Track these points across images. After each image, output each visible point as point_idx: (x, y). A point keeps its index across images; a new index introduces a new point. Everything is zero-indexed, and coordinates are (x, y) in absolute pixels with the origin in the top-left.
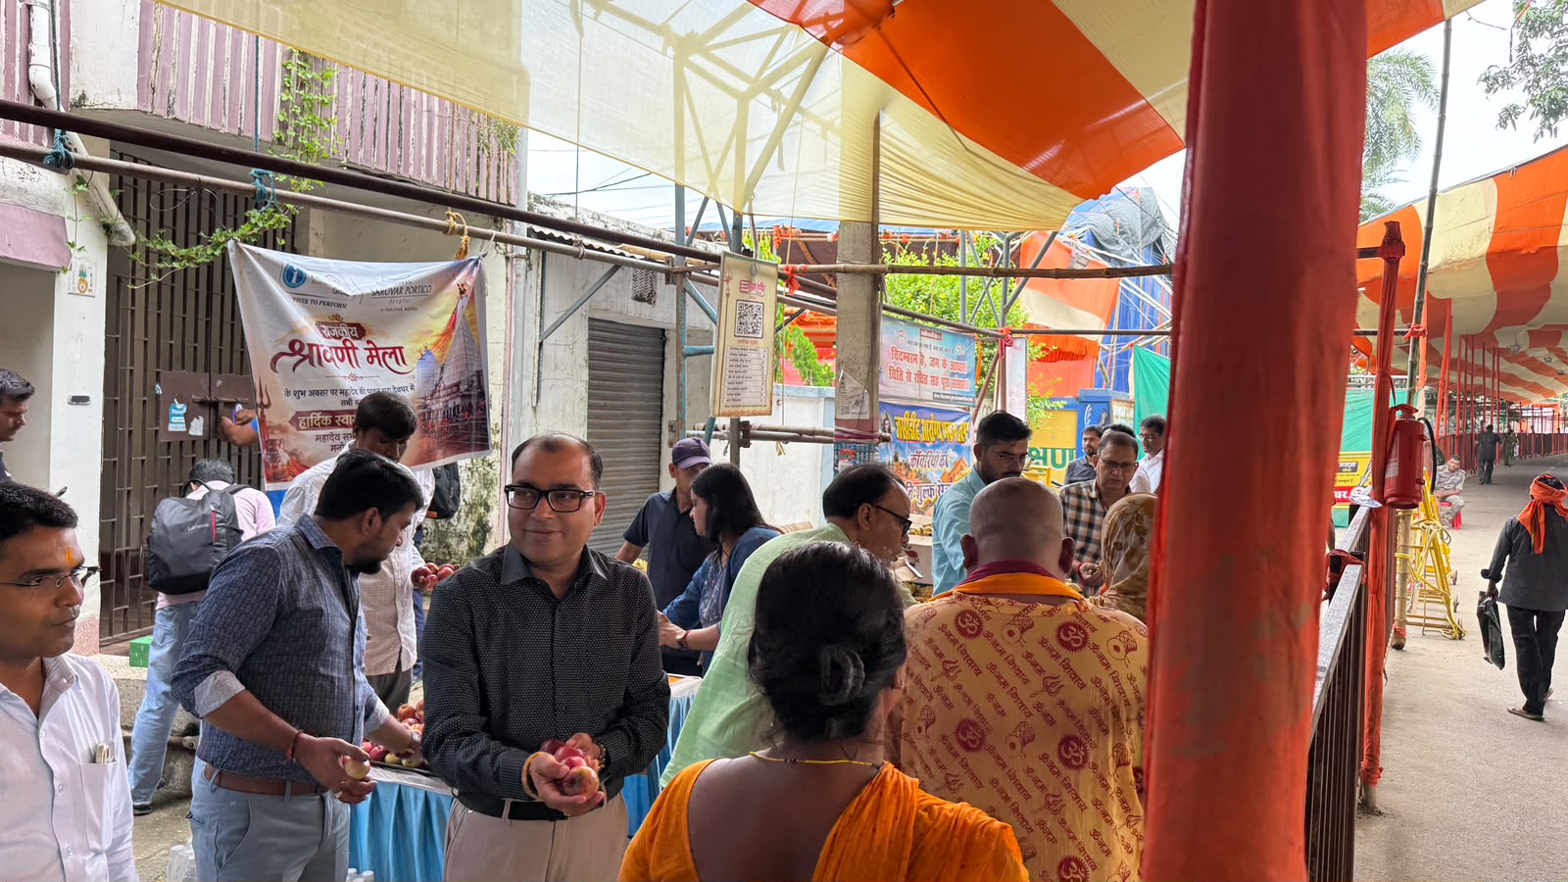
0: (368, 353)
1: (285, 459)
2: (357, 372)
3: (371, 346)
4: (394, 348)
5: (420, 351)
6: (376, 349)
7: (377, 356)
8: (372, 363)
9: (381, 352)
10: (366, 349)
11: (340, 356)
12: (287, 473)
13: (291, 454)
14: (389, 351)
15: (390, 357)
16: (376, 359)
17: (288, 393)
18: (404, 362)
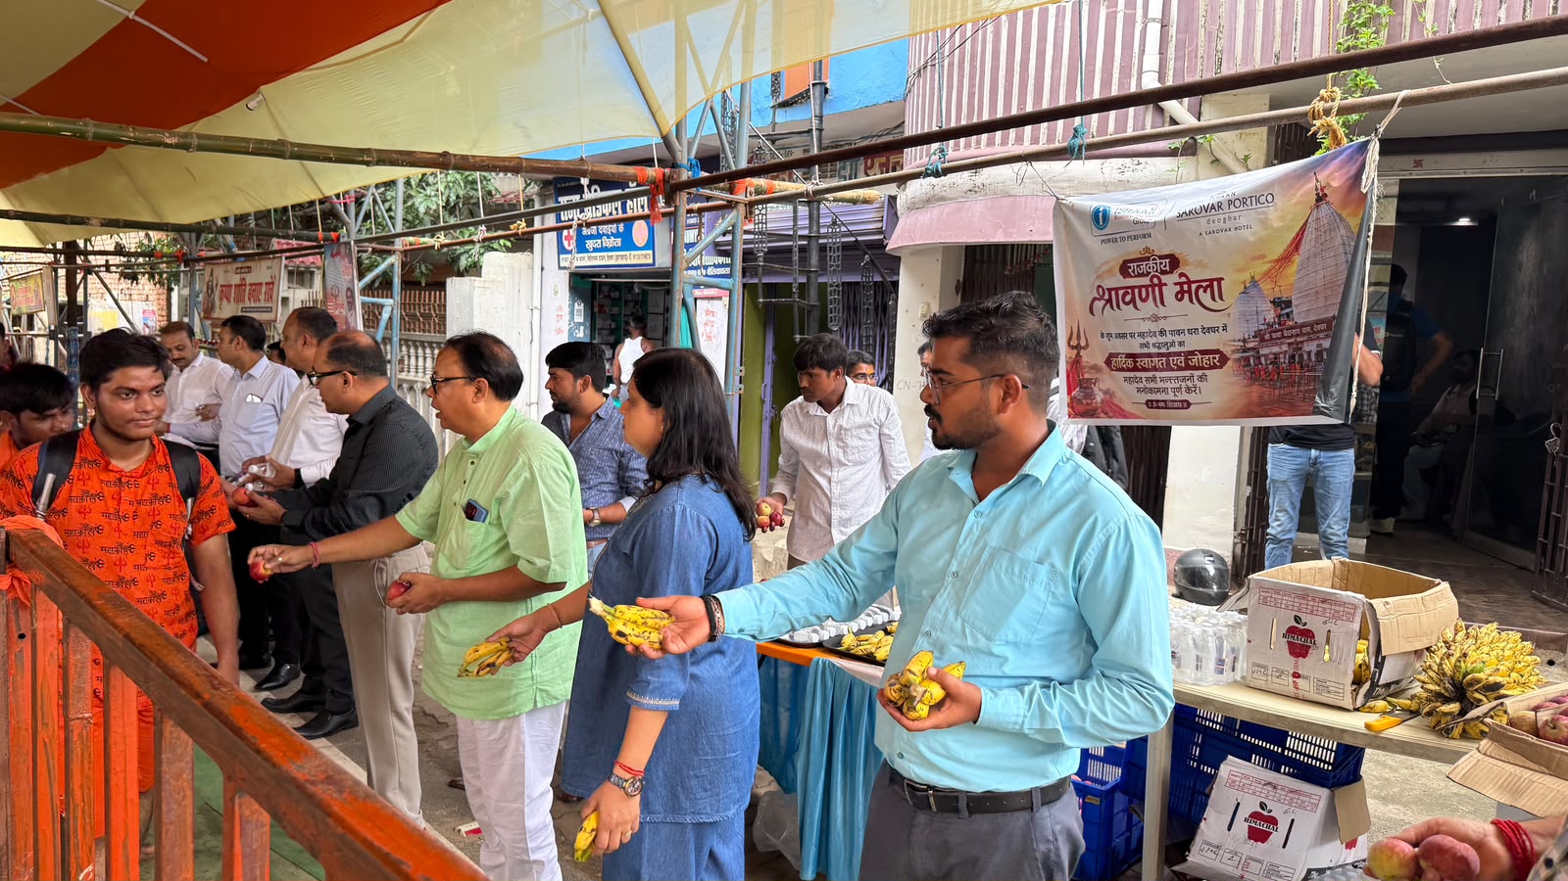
0: (1178, 288)
1: (1099, 397)
2: (1161, 311)
3: (1184, 279)
4: (1211, 281)
5: (1244, 283)
6: (1189, 283)
7: (1189, 292)
8: (1180, 300)
9: (1194, 286)
10: (1176, 284)
11: (1144, 295)
12: (1100, 410)
13: (1106, 392)
14: (1204, 284)
15: (1205, 291)
16: (1186, 295)
17: (1102, 335)
18: (1221, 298)
